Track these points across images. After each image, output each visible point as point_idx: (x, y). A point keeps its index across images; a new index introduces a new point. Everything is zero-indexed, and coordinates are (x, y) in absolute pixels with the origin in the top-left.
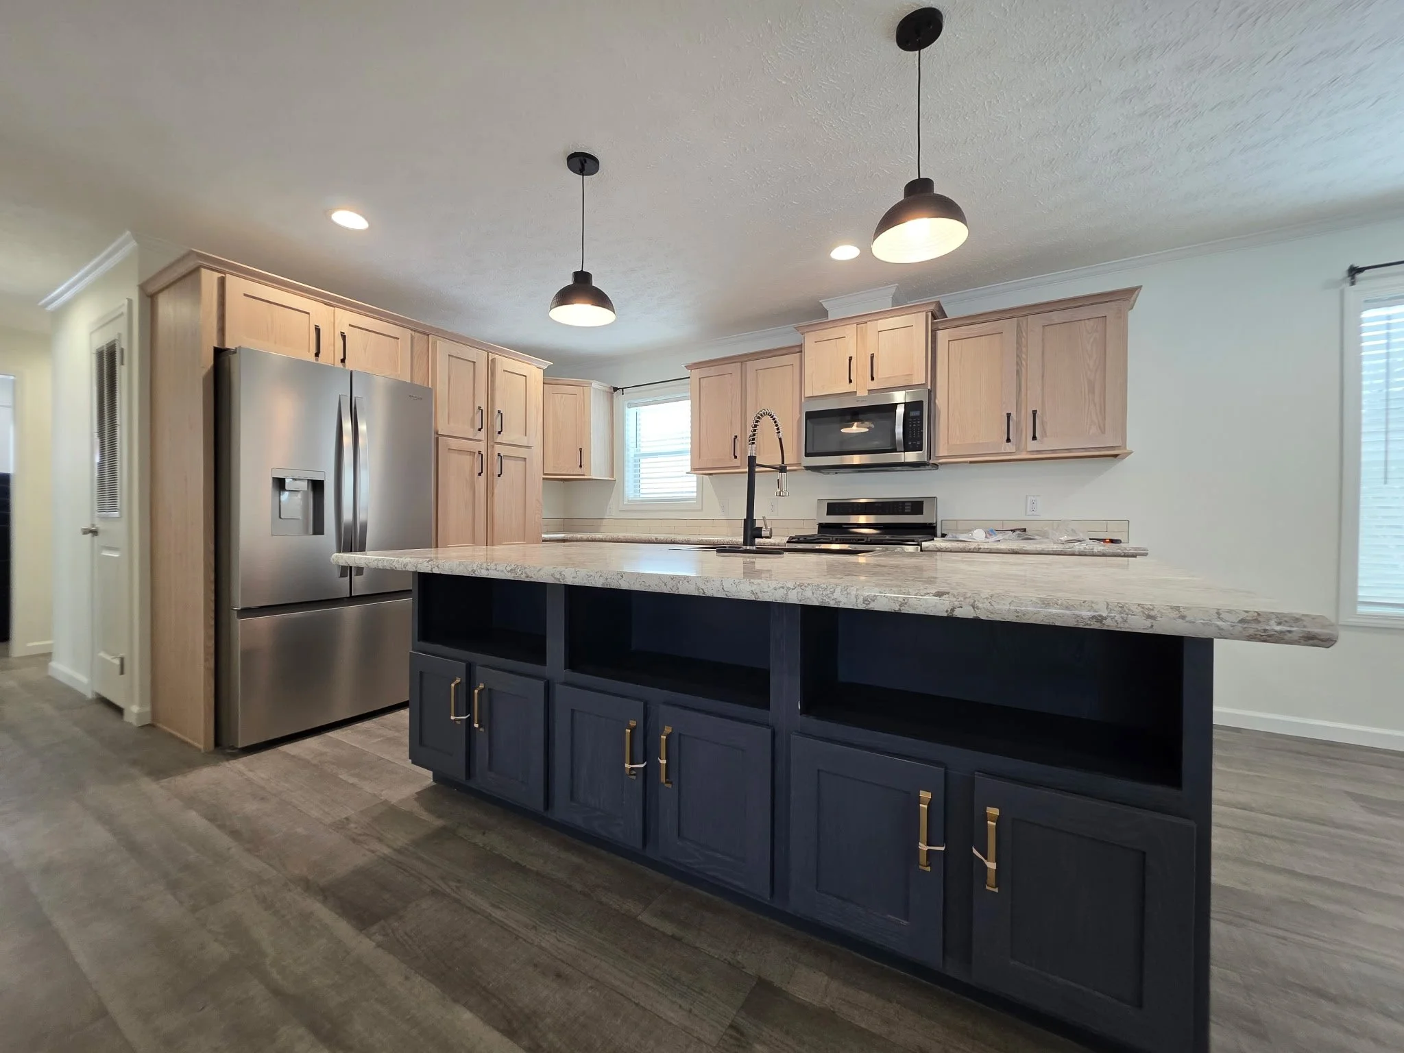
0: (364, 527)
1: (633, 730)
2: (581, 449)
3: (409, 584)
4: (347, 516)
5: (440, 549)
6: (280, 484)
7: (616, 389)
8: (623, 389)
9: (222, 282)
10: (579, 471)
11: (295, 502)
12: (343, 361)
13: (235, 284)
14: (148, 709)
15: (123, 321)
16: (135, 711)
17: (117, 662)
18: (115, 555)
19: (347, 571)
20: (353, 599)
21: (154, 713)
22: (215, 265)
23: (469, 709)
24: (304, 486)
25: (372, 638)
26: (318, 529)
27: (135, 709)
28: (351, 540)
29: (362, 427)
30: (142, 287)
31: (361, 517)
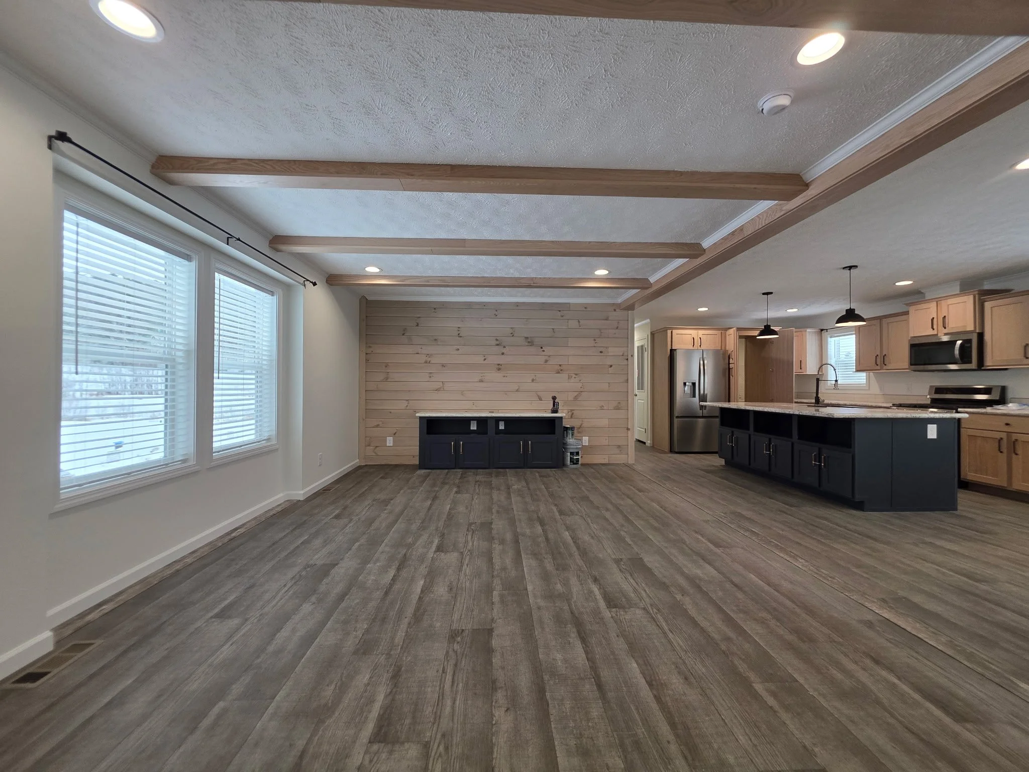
0: (707, 395)
1: (766, 444)
2: (801, 361)
3: (717, 413)
4: (702, 392)
5: (731, 403)
6: (685, 384)
7: (822, 330)
8: (827, 330)
9: (672, 332)
10: (800, 371)
11: (687, 389)
12: (700, 346)
13: (675, 332)
14: (652, 442)
15: (646, 340)
16: (649, 443)
17: (644, 430)
18: (643, 401)
19: (702, 407)
20: (703, 417)
21: (653, 443)
22: (670, 328)
23: (732, 443)
24: (691, 384)
25: (708, 429)
26: (694, 396)
27: (649, 442)
28: (703, 398)
29: (705, 362)
30: (651, 333)
31: (706, 393)
